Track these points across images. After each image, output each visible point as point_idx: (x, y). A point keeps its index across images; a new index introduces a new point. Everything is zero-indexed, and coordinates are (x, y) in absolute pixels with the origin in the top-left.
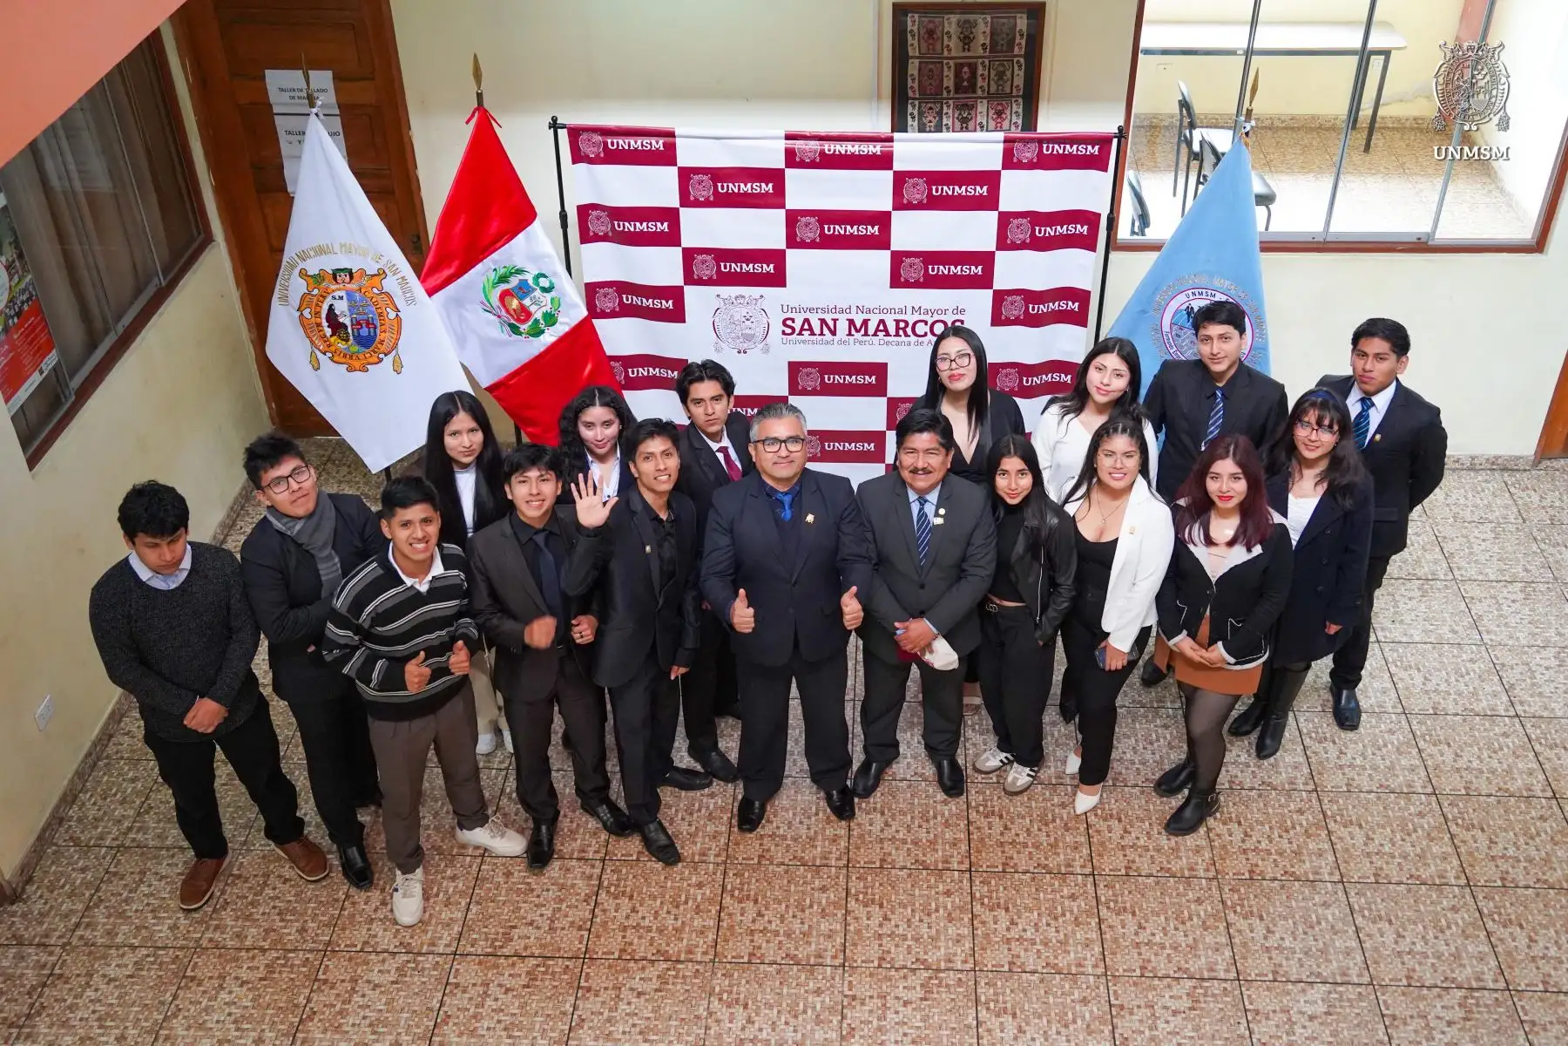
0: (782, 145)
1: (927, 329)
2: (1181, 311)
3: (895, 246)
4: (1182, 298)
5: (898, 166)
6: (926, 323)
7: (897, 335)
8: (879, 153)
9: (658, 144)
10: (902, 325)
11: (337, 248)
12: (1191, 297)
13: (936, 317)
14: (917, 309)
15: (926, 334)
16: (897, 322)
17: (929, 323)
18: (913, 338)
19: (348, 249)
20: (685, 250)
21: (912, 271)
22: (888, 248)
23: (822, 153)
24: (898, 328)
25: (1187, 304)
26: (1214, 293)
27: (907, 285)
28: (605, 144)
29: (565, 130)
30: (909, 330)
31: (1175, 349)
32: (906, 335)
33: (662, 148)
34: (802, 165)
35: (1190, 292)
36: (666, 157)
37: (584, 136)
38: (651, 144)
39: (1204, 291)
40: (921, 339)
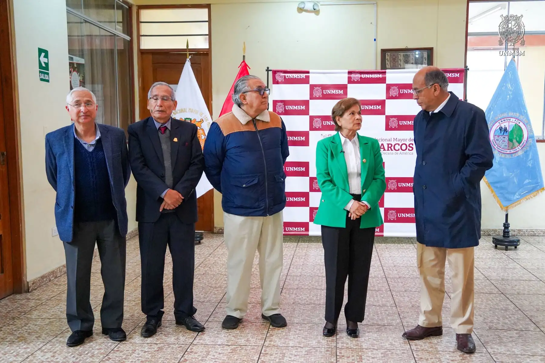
0: (347, 75)
1: (399, 147)
2: (497, 129)
3: (387, 114)
4: (497, 124)
5: (388, 82)
6: (399, 145)
7: (388, 150)
8: (381, 77)
9: (303, 76)
10: (390, 146)
11: (188, 110)
12: (501, 123)
13: (403, 142)
14: (395, 139)
15: (399, 150)
16: (388, 144)
17: (400, 145)
18: (394, 151)
19: (191, 111)
20: (310, 116)
21: (394, 123)
22: (384, 114)
23: (361, 78)
24: (388, 147)
25: (499, 126)
26: (510, 118)
27: (391, 129)
28: (285, 76)
29: (271, 72)
30: (392, 148)
31: (497, 146)
32: (392, 150)
33: (304, 78)
34: (354, 82)
35: (500, 121)
36: (306, 81)
37: (278, 74)
38: (301, 76)
39: (506, 119)
40: (397, 152)
